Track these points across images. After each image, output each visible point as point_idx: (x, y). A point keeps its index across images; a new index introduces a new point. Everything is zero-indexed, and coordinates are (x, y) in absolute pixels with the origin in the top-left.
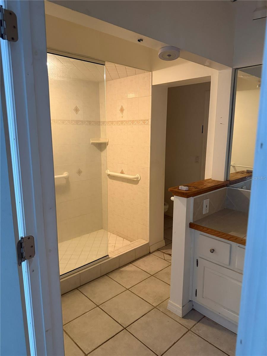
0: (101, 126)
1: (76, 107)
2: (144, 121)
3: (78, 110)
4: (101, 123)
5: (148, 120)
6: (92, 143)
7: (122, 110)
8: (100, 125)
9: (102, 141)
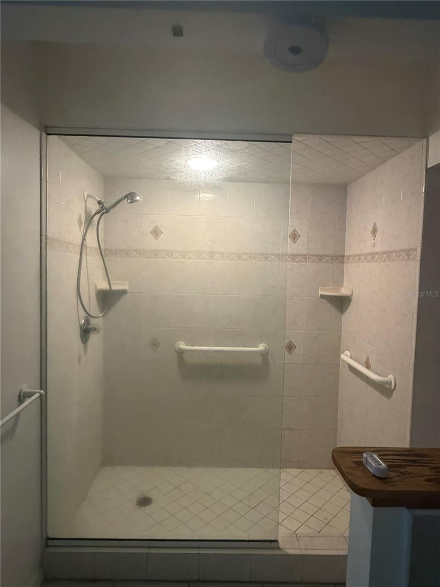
0: (345, 264)
1: (295, 230)
2: (408, 252)
3: (298, 237)
4: (345, 259)
5: (415, 249)
6: (321, 295)
7: (374, 231)
8: (342, 262)
9: (344, 291)
